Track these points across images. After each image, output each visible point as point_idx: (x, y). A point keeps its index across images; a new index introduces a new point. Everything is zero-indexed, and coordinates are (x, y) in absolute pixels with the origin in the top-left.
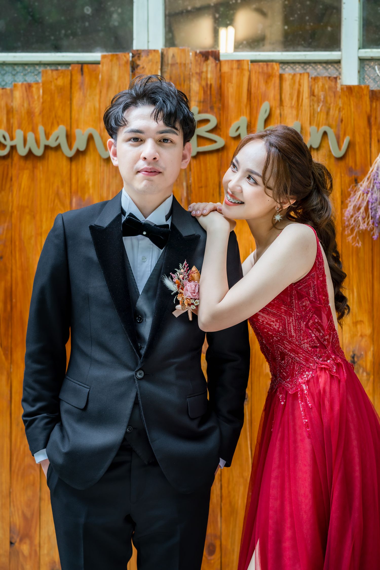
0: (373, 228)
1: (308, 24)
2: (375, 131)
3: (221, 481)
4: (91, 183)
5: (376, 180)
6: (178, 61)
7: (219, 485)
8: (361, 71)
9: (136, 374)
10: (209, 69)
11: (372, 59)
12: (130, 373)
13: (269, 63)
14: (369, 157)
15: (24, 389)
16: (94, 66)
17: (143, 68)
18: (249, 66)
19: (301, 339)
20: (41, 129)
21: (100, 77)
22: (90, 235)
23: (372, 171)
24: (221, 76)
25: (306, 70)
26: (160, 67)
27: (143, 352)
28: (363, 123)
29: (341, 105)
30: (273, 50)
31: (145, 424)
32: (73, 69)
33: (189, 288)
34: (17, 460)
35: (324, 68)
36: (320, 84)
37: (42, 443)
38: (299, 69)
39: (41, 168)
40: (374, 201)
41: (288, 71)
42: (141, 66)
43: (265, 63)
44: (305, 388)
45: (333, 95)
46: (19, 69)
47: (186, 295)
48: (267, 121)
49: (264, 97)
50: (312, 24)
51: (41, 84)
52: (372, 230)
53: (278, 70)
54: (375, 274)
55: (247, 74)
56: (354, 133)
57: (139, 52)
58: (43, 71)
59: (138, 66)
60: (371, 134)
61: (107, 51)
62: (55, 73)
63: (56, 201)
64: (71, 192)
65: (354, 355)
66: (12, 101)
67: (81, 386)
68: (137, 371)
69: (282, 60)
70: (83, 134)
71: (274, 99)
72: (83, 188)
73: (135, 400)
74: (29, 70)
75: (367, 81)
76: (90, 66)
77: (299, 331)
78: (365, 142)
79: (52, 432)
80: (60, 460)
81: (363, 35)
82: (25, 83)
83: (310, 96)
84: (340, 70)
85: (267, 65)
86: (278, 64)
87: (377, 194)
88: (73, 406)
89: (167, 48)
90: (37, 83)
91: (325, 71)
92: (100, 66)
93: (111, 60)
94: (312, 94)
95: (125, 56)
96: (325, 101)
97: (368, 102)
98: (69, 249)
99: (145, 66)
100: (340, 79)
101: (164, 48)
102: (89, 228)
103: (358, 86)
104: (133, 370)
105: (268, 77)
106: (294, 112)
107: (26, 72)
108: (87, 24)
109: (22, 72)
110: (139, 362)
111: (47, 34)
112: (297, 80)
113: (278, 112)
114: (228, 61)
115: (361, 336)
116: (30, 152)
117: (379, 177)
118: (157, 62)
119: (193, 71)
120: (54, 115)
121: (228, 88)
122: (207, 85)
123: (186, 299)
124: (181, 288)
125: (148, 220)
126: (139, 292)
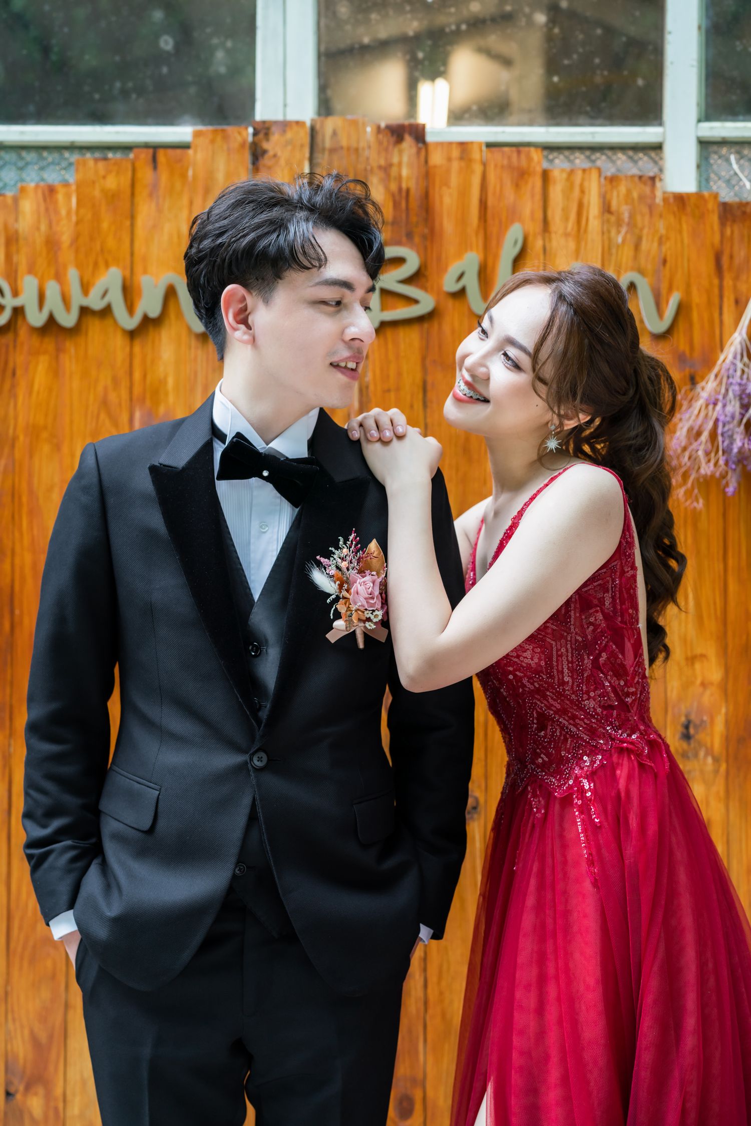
0: (727, 473)
1: (598, 72)
2: (731, 283)
3: (425, 970)
4: (171, 382)
5: (733, 377)
6: (344, 143)
7: (422, 979)
8: (703, 165)
9: (251, 760)
10: (405, 159)
11: (724, 142)
12: (239, 759)
13: (522, 149)
14: (717, 332)
15: (27, 794)
16: (179, 151)
17: (275, 156)
18: (483, 154)
19: (582, 690)
20: (73, 275)
21: (190, 173)
22: (152, 484)
23: (724, 361)
24: (427, 174)
25: (594, 161)
26: (307, 155)
27: (264, 714)
28: (705, 266)
29: (663, 231)
30: (531, 123)
31: (271, 859)
32: (136, 157)
33: (361, 589)
35: (631, 158)
36: (623, 189)
37: (64, 898)
38: (580, 160)
39: (73, 351)
40: (728, 419)
41: (559, 165)
42: (271, 153)
43: (514, 149)
44: (588, 787)
45: (648, 211)
46: (30, 156)
47: (355, 603)
48: (518, 261)
49: (513, 215)
50: (606, 73)
51: (74, 187)
52: (724, 476)
53: (539, 162)
54: (730, 562)
55: (478, 169)
56: (688, 286)
57: (267, 125)
58: (78, 162)
59: (265, 152)
60: (721, 288)
61: (204, 123)
62: (101, 165)
63: (103, 416)
64: (131, 400)
65: (689, 722)
66: (17, 220)
67: (142, 784)
68: (253, 754)
69: (547, 143)
70: (156, 286)
71: (532, 218)
72: (156, 392)
73: (250, 812)
74: (50, 159)
75: (714, 184)
76: (170, 151)
77: (580, 673)
78: (709, 303)
79: (86, 877)
80: (101, 932)
81: (707, 95)
82: (42, 184)
83: (603, 213)
84: (661, 163)
85: (519, 152)
86: (539, 150)
87: (734, 406)
88: (126, 825)
89: (322, 118)
90: (66, 184)
91: (630, 165)
92: (190, 152)
93: (213, 141)
94: (607, 209)
95: (240, 133)
96: (632, 224)
97: (716, 226)
98: (110, 514)
99: (279, 154)
100: (661, 180)
101: (315, 117)
102: (147, 471)
103: (696, 193)
104: (245, 752)
105: (521, 175)
106: (572, 245)
107: (45, 163)
108: (165, 70)
109: (36, 164)
110: (258, 734)
111: (86, 88)
112: (578, 182)
113: (539, 243)
114: (441, 144)
115: (703, 685)
116: (51, 320)
117: (739, 373)
118: (302, 146)
119: (374, 163)
120: (98, 247)
121: (441, 197)
122: (400, 189)
123: (356, 610)
124: (346, 590)
125: (274, 447)
126: (252, 595)
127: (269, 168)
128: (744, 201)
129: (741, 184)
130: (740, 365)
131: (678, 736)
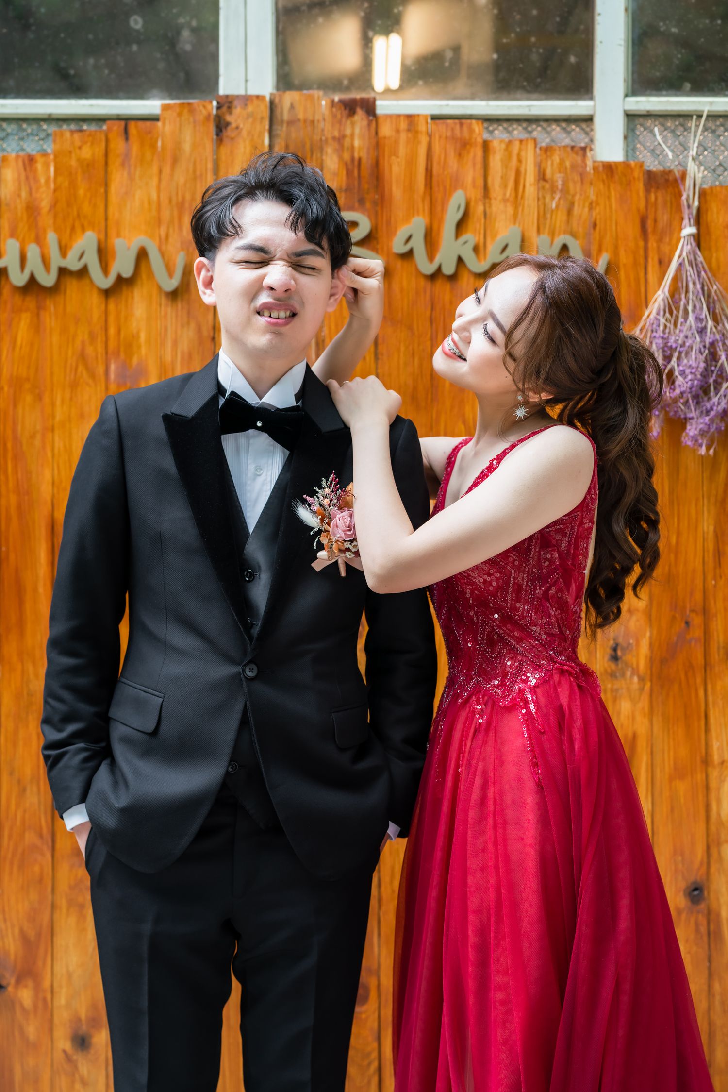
1: (534, 50)
2: (655, 245)
4: (143, 336)
5: (656, 332)
6: (301, 116)
8: (630, 136)
9: (244, 671)
10: (357, 131)
11: (649, 115)
12: (234, 669)
13: (464, 121)
14: (643, 290)
15: (46, 702)
16: (148, 123)
17: (237, 128)
18: (428, 125)
20: (51, 238)
21: (159, 144)
22: (165, 431)
23: (648, 316)
24: (377, 144)
25: (530, 132)
26: (267, 127)
27: (255, 631)
28: (632, 230)
29: (593, 197)
30: (472, 98)
31: (260, 757)
32: (109, 129)
33: (340, 523)
34: (10, 837)
35: (564, 129)
36: (556, 159)
37: (77, 793)
38: (518, 132)
39: (52, 309)
41: (499, 135)
42: (234, 125)
43: (457, 121)
44: (531, 698)
45: (579, 179)
46: (10, 128)
47: (335, 535)
48: (461, 226)
49: (456, 183)
50: (541, 51)
51: (52, 157)
53: (480, 134)
55: (424, 140)
56: (616, 247)
57: (230, 100)
58: (55, 134)
59: (228, 124)
60: (646, 249)
61: (171, 97)
62: (76, 136)
63: (81, 368)
64: (107, 353)
65: (617, 645)
67: (148, 693)
68: (246, 666)
69: (487, 115)
70: (129, 248)
71: (474, 185)
72: (130, 345)
73: (242, 716)
74: (29, 131)
75: (640, 154)
76: (140, 123)
77: (531, 601)
78: (635, 263)
79: (96, 774)
80: (110, 821)
81: (633, 73)
82: (21, 154)
83: (539, 180)
84: (591, 133)
85: (461, 125)
86: (480, 122)
88: (133, 728)
89: (281, 93)
90: (45, 154)
91: (564, 136)
92: (160, 124)
93: (180, 115)
94: (542, 177)
95: (204, 107)
96: (565, 191)
97: (642, 193)
98: (128, 455)
99: (241, 126)
100: (591, 150)
101: (275, 92)
102: (161, 419)
103: (624, 162)
104: (239, 664)
105: (464, 146)
106: (510, 210)
107: (25, 134)
108: (135, 48)
109: (17, 134)
110: (249, 649)
111: (62, 65)
112: (515, 150)
113: (480, 208)
114: (390, 116)
115: (630, 611)
116: (32, 280)
117: (661, 328)
118: (262, 118)
119: (328, 134)
120: (75, 213)
121: (390, 166)
122: (353, 159)
123: (336, 542)
124: (327, 523)
125: (266, 401)
126: (247, 528)
127: (232, 139)
128: (667, 169)
129: (665, 153)
130: (662, 321)
131: (607, 657)
